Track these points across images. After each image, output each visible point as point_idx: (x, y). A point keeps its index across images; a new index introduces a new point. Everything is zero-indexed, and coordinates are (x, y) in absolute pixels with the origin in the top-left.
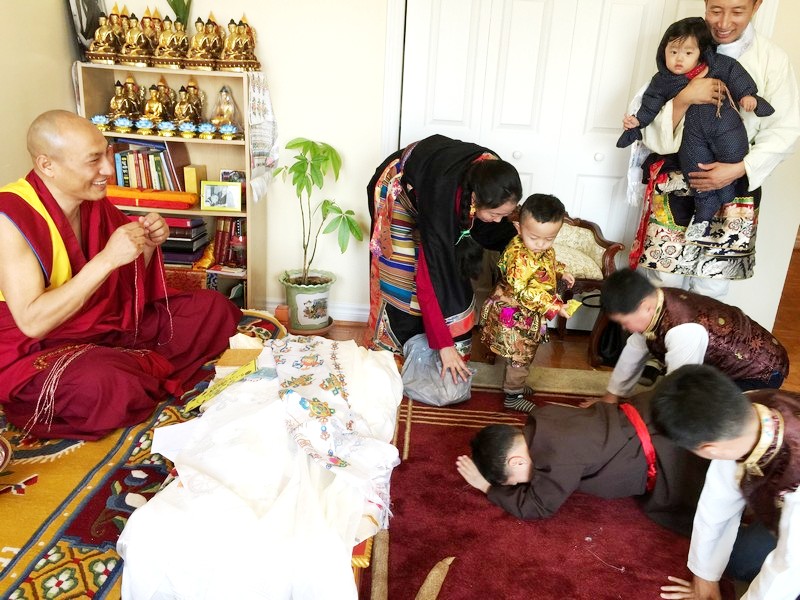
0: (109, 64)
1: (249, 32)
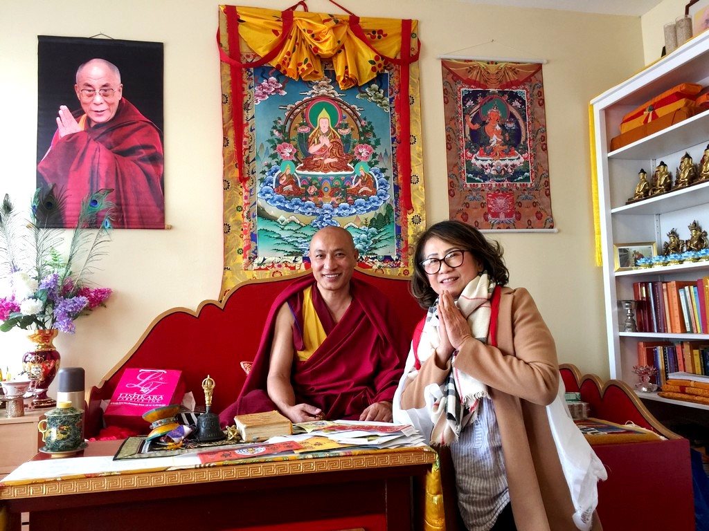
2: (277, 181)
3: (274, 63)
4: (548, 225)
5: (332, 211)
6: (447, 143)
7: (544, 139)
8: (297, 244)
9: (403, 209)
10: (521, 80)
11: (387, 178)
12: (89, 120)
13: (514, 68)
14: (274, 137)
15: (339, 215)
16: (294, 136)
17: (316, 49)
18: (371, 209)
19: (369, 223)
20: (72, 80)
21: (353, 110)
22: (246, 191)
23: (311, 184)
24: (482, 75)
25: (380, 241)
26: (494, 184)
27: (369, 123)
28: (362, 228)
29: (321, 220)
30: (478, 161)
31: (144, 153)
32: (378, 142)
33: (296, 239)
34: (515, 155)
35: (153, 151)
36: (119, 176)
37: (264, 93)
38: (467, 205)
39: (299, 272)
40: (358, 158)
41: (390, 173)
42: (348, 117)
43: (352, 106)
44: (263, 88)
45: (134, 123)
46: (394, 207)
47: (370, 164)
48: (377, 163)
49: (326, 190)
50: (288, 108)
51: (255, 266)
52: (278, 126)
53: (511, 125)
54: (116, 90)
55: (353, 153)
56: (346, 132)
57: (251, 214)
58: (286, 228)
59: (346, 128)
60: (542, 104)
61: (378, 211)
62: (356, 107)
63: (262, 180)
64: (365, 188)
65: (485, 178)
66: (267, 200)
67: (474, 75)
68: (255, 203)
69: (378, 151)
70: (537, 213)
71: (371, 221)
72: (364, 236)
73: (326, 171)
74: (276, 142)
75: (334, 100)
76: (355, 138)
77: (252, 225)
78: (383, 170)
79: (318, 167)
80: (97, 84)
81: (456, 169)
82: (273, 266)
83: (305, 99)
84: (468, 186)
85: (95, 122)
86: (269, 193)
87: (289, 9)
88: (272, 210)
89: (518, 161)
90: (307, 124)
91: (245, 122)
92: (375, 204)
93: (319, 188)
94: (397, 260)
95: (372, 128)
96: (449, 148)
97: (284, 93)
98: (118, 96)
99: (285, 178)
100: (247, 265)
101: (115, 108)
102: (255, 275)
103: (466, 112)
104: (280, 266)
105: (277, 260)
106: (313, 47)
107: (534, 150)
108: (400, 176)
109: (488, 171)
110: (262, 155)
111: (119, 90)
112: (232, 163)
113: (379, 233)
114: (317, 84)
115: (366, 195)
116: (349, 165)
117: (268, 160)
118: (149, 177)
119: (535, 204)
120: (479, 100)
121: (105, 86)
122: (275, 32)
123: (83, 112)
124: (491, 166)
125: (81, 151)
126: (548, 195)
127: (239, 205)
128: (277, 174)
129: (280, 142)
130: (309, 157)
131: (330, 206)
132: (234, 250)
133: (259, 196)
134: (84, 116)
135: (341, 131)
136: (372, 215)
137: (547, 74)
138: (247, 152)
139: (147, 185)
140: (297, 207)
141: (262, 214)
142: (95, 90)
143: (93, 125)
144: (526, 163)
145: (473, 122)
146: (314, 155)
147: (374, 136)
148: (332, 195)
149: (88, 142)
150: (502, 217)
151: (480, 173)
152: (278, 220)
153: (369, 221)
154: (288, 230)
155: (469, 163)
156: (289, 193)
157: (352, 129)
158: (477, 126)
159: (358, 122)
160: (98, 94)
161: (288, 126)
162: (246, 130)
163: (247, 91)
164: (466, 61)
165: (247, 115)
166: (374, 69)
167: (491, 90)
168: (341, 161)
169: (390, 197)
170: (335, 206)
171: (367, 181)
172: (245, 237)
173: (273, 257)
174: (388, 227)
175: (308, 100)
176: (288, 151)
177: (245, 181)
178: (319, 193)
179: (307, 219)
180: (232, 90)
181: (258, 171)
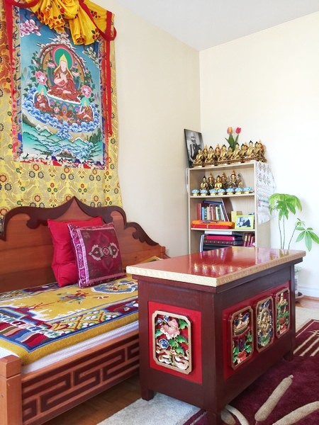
0: (200, 167)
1: (262, 147)
2: (36, 99)
3: (35, 9)
5: (68, 127)
8: (48, 147)
9: (106, 133)
11: (99, 111)
14: (33, 65)
15: (72, 131)
16: (45, 68)
17: (62, 10)
18: (90, 130)
21: (81, 60)
22: (14, 101)
23: (56, 106)
25: (95, 152)
27: (90, 72)
28: (85, 142)
29: (62, 132)
32: (94, 86)
33: (48, 143)
37: (27, 30)
39: (49, 166)
40: (83, 94)
41: (100, 108)
42: (78, 64)
43: (81, 58)
44: (26, 26)
46: (102, 131)
47: (91, 101)
48: (93, 100)
49: (64, 111)
50: (42, 47)
51: (21, 159)
52: (36, 57)
55: (80, 90)
56: (77, 75)
57: (18, 119)
58: (42, 134)
59: (77, 72)
61: (94, 132)
63: (26, 95)
66: (28, 111)
68: (21, 112)
69: (95, 92)
71: (90, 138)
72: (86, 147)
73: (64, 99)
74: (35, 69)
75: (70, 50)
76: (82, 81)
77: (18, 128)
78: (97, 106)
79: (59, 94)
82: (33, 160)
83: (52, 43)
86: (30, 106)
88: (32, 119)
90: (53, 62)
91: (13, 47)
92: (92, 127)
93: (61, 109)
94: (103, 165)
95: (91, 76)
97: (39, 34)
99: (40, 97)
100: (15, 157)
104: (37, 161)
105: (36, 156)
106: (61, 7)
108: (105, 112)
110: (25, 77)
112: (4, 77)
113: (94, 146)
114: (60, 35)
116: (77, 98)
117: (30, 82)
127: (10, 111)
128: (35, 93)
129: (37, 70)
130: (54, 86)
131: (67, 124)
132: (6, 145)
133: (23, 106)
136: (90, 134)
138: (15, 71)
140: (48, 120)
141: (26, 121)
146: (57, 86)
147: (92, 82)
148: (68, 116)
152: (36, 127)
154: (43, 136)
156: (43, 109)
157: (80, 74)
159: (83, 70)
161: (42, 59)
162: (14, 54)
163: (14, 24)
165: (15, 43)
166: (94, 37)
168: (73, 93)
169: (100, 124)
170: (70, 124)
171: (88, 111)
172: (14, 136)
173: (33, 154)
174: (99, 143)
175: (53, 45)
176: (42, 78)
177: (14, 92)
178: (61, 113)
179: (54, 130)
180: (5, 20)
181: (23, 87)
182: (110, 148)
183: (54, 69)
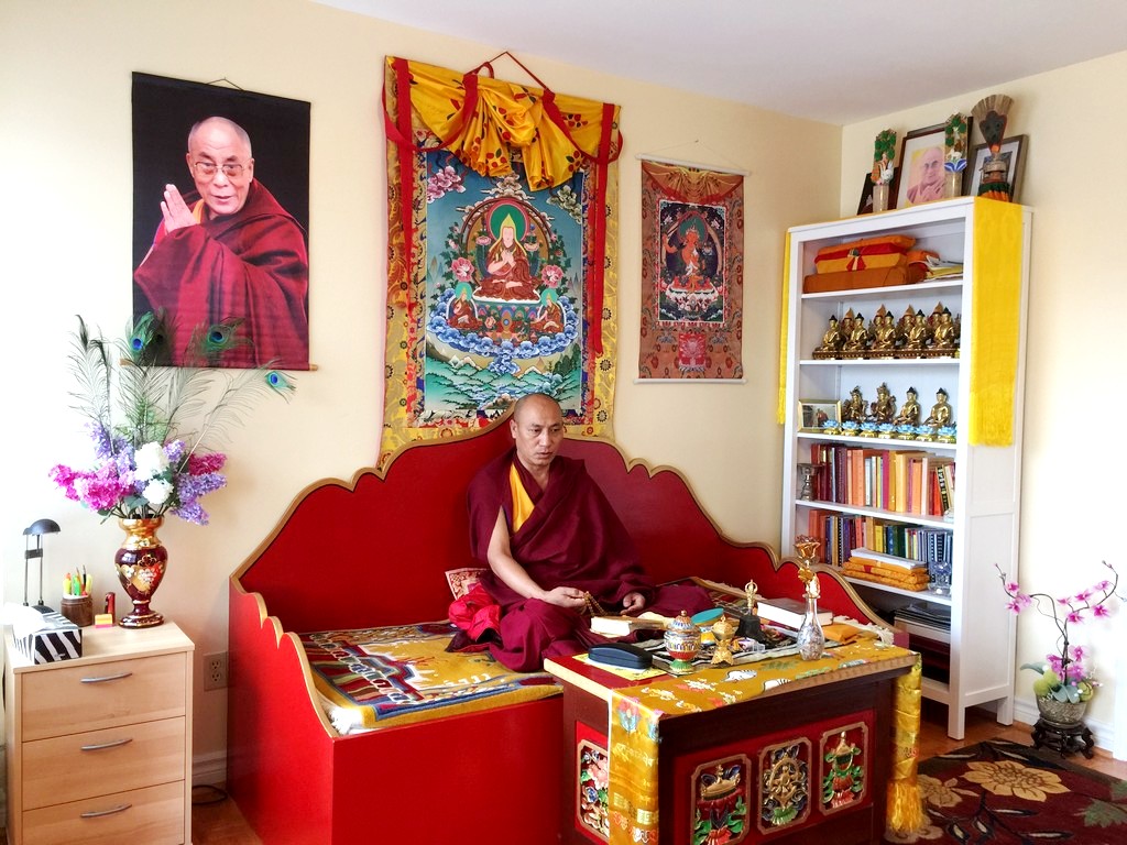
2: (451, 310)
3: (454, 147)
4: (737, 375)
5: (512, 351)
6: (643, 269)
7: (740, 269)
8: (471, 394)
9: (591, 351)
10: (722, 194)
11: (576, 310)
12: (207, 209)
13: (715, 179)
14: (449, 250)
15: (520, 356)
16: (472, 249)
17: (508, 135)
18: (557, 349)
19: (553, 368)
20: (183, 147)
21: (542, 218)
22: (413, 321)
23: (489, 316)
24: (683, 185)
25: (564, 391)
26: (687, 322)
27: (560, 237)
28: (545, 374)
29: (499, 362)
30: (674, 294)
31: (284, 261)
32: (568, 263)
33: (470, 388)
34: (710, 287)
35: (295, 259)
36: (249, 293)
37: (440, 188)
38: (658, 348)
39: (472, 430)
40: (545, 283)
41: (579, 304)
42: (537, 228)
43: (543, 214)
44: (439, 180)
45: (270, 217)
46: (582, 348)
47: (559, 292)
48: (566, 290)
49: (506, 322)
50: (467, 211)
51: (421, 422)
52: (455, 234)
53: (708, 251)
54: (245, 166)
56: (533, 248)
57: (418, 352)
58: (460, 373)
59: (534, 243)
60: (741, 226)
61: (564, 353)
62: (546, 215)
63: (433, 308)
64: (551, 323)
65: (679, 315)
66: (437, 334)
67: (674, 184)
68: (423, 339)
69: (569, 274)
70: (728, 359)
71: (556, 365)
72: (547, 384)
73: (507, 297)
74: (452, 256)
75: (521, 203)
76: (543, 257)
77: (418, 368)
78: (572, 301)
79: (498, 292)
80: (220, 155)
81: (650, 301)
82: (442, 422)
83: (487, 199)
84: (661, 324)
85: (216, 212)
86: (441, 325)
87: (471, 73)
88: (443, 348)
89: (711, 295)
90: (487, 234)
91: (414, 226)
92: (561, 344)
93: (498, 320)
94: (581, 415)
95: (562, 244)
96: (644, 276)
97: (463, 189)
98: (247, 176)
99: (460, 305)
100: (411, 420)
101: (244, 194)
102: (421, 435)
103: (664, 230)
104: (450, 422)
105: (448, 414)
106: (504, 131)
107: (729, 282)
108: (589, 309)
109: (682, 306)
110: (434, 274)
111: (250, 168)
112: (396, 283)
113: (564, 380)
114: (502, 180)
115: (552, 332)
116: (535, 291)
117: (440, 281)
118: (289, 297)
119: (726, 349)
120: (678, 216)
121: (230, 159)
122: (455, 103)
123: (198, 196)
124: (686, 300)
125: (197, 254)
126: (740, 338)
127: (404, 339)
128: (451, 300)
129: (456, 257)
130: (488, 277)
131: (510, 345)
132: (396, 400)
133: (428, 328)
134: (200, 203)
135: (527, 245)
136: (556, 358)
137: (749, 188)
138: (415, 267)
139: (287, 308)
140: (473, 345)
141: (432, 354)
142: (215, 165)
143: (213, 216)
144: (720, 297)
145: (670, 244)
146: (494, 276)
147: (565, 255)
148: (514, 329)
149: (206, 241)
150: (693, 362)
151: (672, 308)
152: (450, 362)
153: (553, 365)
154: (462, 375)
155: (663, 293)
156: (465, 325)
157: (541, 245)
158: (673, 249)
159: (548, 235)
160: (220, 171)
161: (465, 234)
162: (415, 237)
163: (417, 182)
164: (667, 165)
165: (416, 216)
166: (571, 168)
167: (691, 204)
168: (526, 285)
169: (578, 335)
170: (516, 344)
171: (554, 313)
172: (410, 383)
173: (442, 410)
174: (574, 373)
175: (490, 202)
176: (464, 269)
177: (411, 307)
178: (498, 327)
179: (485, 361)
180: (400, 181)
181: (429, 294)
182: (597, 380)
183: (488, 247)
